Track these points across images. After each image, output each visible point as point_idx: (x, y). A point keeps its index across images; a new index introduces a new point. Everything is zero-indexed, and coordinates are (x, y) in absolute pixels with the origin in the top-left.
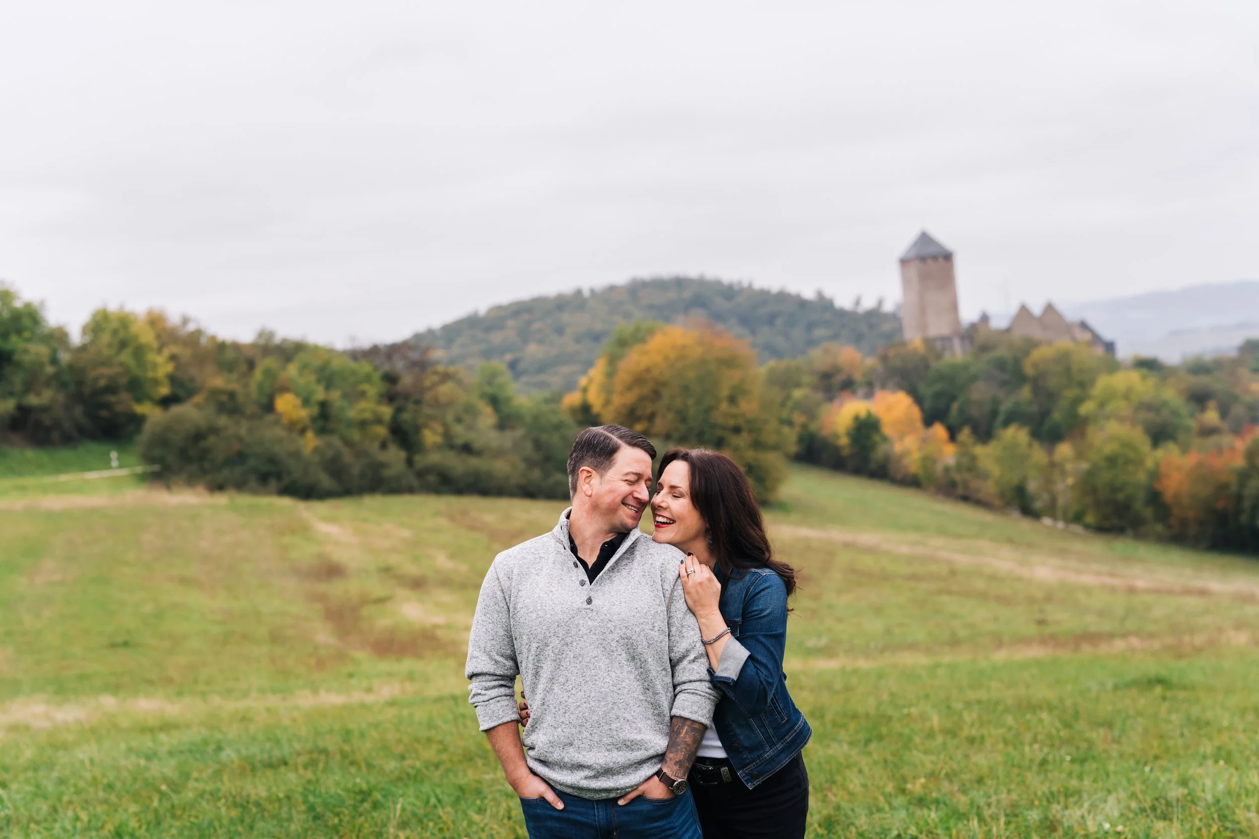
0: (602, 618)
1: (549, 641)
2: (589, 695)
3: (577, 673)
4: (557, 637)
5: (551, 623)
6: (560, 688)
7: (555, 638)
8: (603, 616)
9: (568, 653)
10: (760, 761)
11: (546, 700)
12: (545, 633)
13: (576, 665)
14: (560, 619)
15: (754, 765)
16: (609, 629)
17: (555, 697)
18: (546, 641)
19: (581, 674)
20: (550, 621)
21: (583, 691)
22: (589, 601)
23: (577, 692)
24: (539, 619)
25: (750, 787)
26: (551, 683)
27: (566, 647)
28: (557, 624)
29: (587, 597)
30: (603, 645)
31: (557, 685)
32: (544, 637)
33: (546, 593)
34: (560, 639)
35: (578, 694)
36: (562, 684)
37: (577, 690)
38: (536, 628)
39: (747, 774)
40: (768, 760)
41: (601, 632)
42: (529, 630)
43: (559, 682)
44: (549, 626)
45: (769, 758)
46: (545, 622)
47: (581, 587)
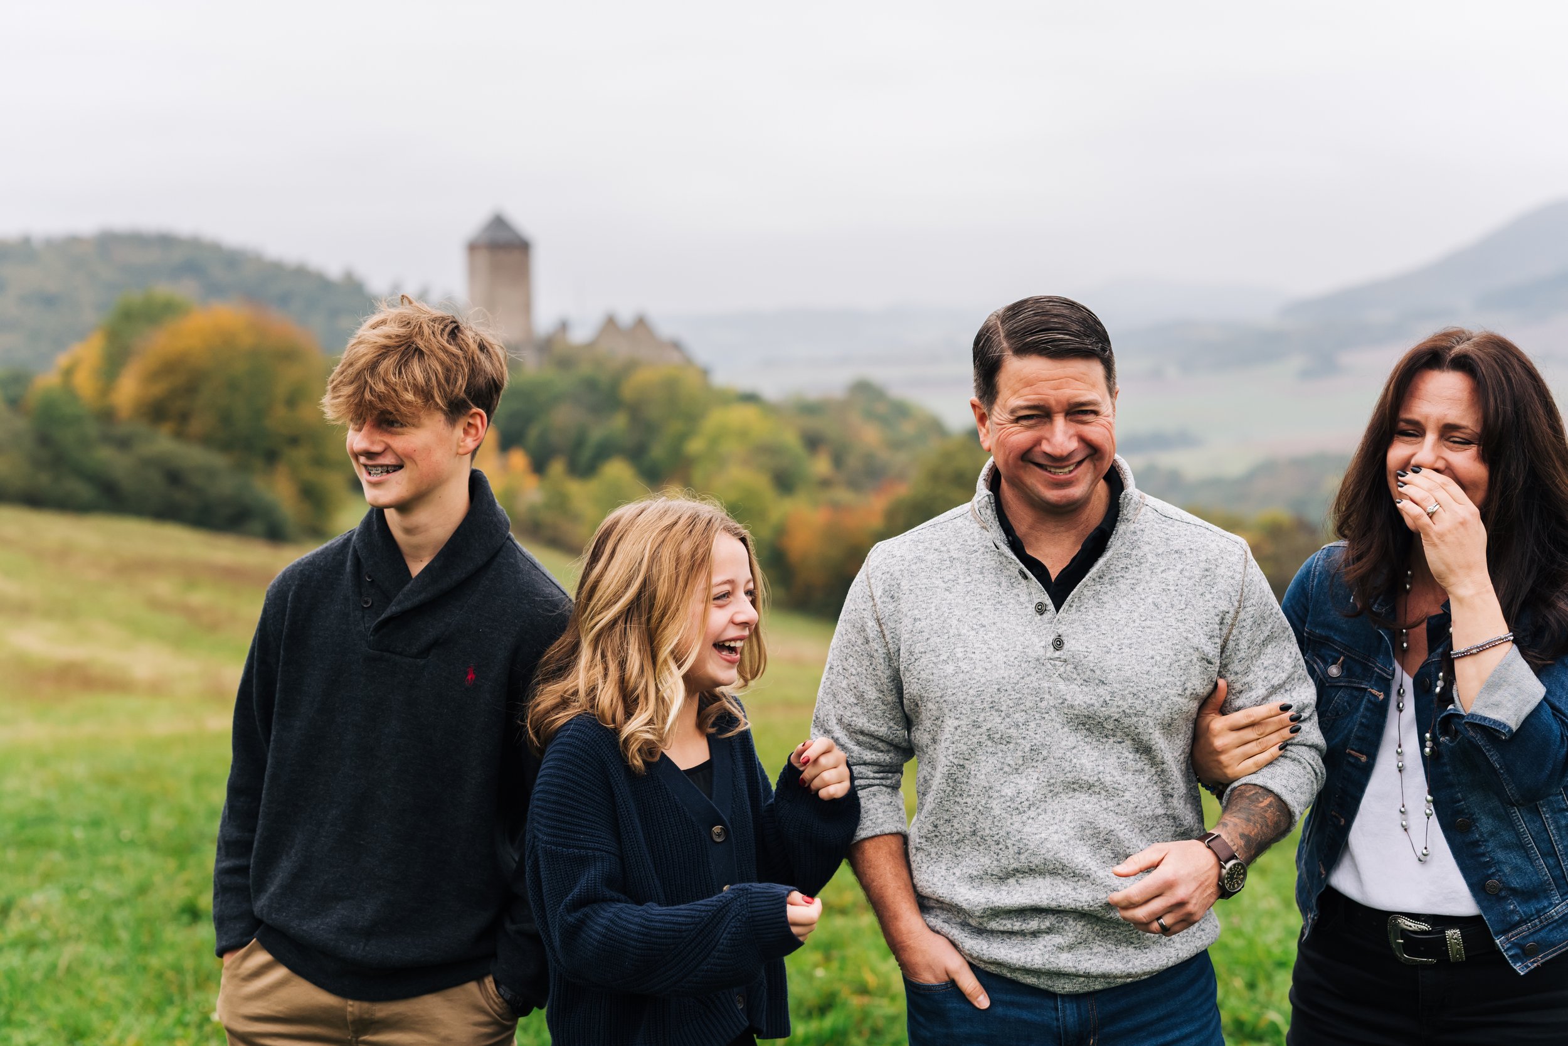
0: (1085, 677)
1: (981, 719)
2: (1061, 817)
3: (1038, 779)
4: (997, 710)
5: (984, 684)
6: (1004, 806)
7: (994, 712)
8: (1088, 673)
9: (1019, 741)
10: (1541, 922)
11: (978, 826)
12: (973, 702)
13: (1035, 764)
14: (1003, 678)
15: (1529, 929)
16: (1102, 699)
17: (996, 824)
18: (974, 718)
19: (1046, 780)
20: (983, 680)
21: (1049, 811)
22: (1058, 644)
23: (1039, 814)
24: (961, 675)
25: (1520, 969)
26: (987, 796)
27: (1015, 731)
28: (997, 687)
29: (1053, 637)
30: (1087, 726)
31: (998, 801)
32: (971, 709)
33: (973, 629)
34: (1003, 714)
35: (1040, 817)
36: (1008, 799)
37: (1039, 810)
38: (954, 691)
39: (1515, 945)
40: (1556, 921)
41: (1085, 703)
42: (939, 694)
43: (1002, 796)
44: (981, 689)
45: (1560, 918)
46: (973, 682)
47: (1039, 617)
